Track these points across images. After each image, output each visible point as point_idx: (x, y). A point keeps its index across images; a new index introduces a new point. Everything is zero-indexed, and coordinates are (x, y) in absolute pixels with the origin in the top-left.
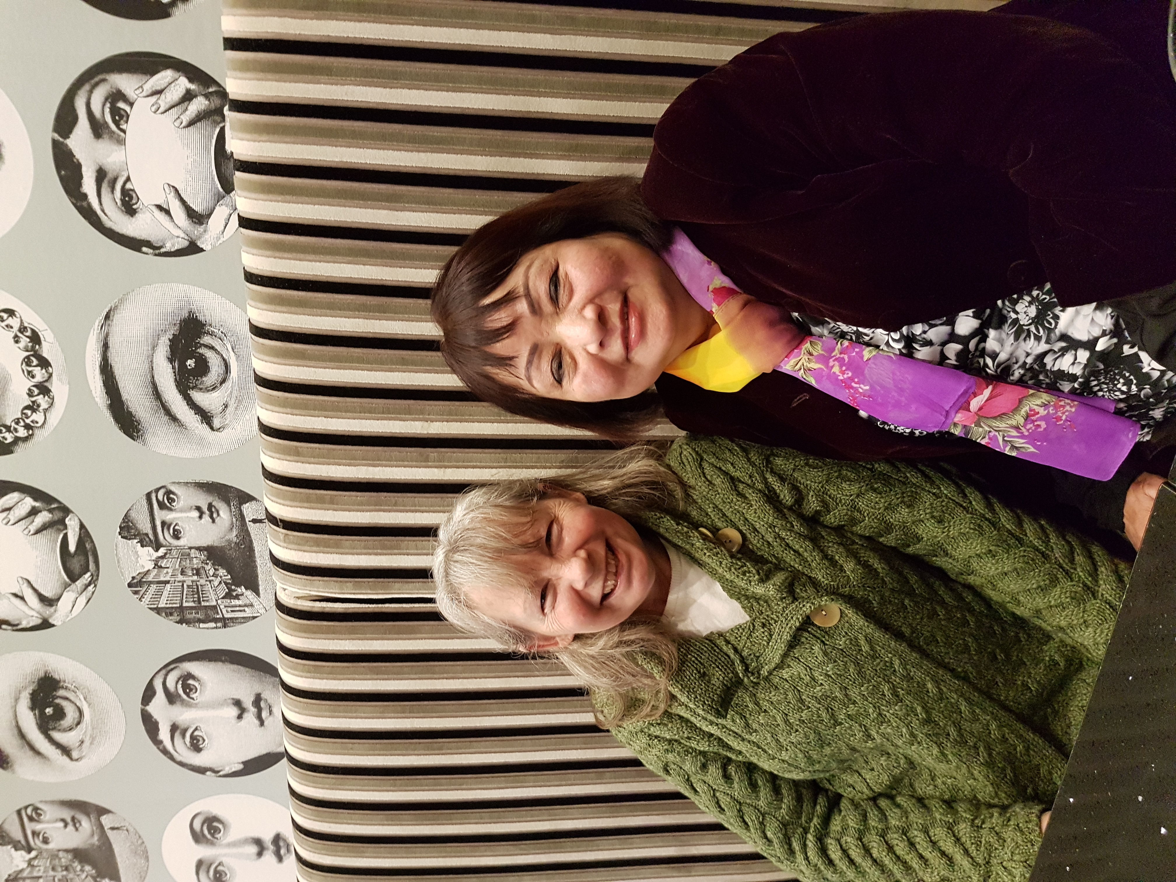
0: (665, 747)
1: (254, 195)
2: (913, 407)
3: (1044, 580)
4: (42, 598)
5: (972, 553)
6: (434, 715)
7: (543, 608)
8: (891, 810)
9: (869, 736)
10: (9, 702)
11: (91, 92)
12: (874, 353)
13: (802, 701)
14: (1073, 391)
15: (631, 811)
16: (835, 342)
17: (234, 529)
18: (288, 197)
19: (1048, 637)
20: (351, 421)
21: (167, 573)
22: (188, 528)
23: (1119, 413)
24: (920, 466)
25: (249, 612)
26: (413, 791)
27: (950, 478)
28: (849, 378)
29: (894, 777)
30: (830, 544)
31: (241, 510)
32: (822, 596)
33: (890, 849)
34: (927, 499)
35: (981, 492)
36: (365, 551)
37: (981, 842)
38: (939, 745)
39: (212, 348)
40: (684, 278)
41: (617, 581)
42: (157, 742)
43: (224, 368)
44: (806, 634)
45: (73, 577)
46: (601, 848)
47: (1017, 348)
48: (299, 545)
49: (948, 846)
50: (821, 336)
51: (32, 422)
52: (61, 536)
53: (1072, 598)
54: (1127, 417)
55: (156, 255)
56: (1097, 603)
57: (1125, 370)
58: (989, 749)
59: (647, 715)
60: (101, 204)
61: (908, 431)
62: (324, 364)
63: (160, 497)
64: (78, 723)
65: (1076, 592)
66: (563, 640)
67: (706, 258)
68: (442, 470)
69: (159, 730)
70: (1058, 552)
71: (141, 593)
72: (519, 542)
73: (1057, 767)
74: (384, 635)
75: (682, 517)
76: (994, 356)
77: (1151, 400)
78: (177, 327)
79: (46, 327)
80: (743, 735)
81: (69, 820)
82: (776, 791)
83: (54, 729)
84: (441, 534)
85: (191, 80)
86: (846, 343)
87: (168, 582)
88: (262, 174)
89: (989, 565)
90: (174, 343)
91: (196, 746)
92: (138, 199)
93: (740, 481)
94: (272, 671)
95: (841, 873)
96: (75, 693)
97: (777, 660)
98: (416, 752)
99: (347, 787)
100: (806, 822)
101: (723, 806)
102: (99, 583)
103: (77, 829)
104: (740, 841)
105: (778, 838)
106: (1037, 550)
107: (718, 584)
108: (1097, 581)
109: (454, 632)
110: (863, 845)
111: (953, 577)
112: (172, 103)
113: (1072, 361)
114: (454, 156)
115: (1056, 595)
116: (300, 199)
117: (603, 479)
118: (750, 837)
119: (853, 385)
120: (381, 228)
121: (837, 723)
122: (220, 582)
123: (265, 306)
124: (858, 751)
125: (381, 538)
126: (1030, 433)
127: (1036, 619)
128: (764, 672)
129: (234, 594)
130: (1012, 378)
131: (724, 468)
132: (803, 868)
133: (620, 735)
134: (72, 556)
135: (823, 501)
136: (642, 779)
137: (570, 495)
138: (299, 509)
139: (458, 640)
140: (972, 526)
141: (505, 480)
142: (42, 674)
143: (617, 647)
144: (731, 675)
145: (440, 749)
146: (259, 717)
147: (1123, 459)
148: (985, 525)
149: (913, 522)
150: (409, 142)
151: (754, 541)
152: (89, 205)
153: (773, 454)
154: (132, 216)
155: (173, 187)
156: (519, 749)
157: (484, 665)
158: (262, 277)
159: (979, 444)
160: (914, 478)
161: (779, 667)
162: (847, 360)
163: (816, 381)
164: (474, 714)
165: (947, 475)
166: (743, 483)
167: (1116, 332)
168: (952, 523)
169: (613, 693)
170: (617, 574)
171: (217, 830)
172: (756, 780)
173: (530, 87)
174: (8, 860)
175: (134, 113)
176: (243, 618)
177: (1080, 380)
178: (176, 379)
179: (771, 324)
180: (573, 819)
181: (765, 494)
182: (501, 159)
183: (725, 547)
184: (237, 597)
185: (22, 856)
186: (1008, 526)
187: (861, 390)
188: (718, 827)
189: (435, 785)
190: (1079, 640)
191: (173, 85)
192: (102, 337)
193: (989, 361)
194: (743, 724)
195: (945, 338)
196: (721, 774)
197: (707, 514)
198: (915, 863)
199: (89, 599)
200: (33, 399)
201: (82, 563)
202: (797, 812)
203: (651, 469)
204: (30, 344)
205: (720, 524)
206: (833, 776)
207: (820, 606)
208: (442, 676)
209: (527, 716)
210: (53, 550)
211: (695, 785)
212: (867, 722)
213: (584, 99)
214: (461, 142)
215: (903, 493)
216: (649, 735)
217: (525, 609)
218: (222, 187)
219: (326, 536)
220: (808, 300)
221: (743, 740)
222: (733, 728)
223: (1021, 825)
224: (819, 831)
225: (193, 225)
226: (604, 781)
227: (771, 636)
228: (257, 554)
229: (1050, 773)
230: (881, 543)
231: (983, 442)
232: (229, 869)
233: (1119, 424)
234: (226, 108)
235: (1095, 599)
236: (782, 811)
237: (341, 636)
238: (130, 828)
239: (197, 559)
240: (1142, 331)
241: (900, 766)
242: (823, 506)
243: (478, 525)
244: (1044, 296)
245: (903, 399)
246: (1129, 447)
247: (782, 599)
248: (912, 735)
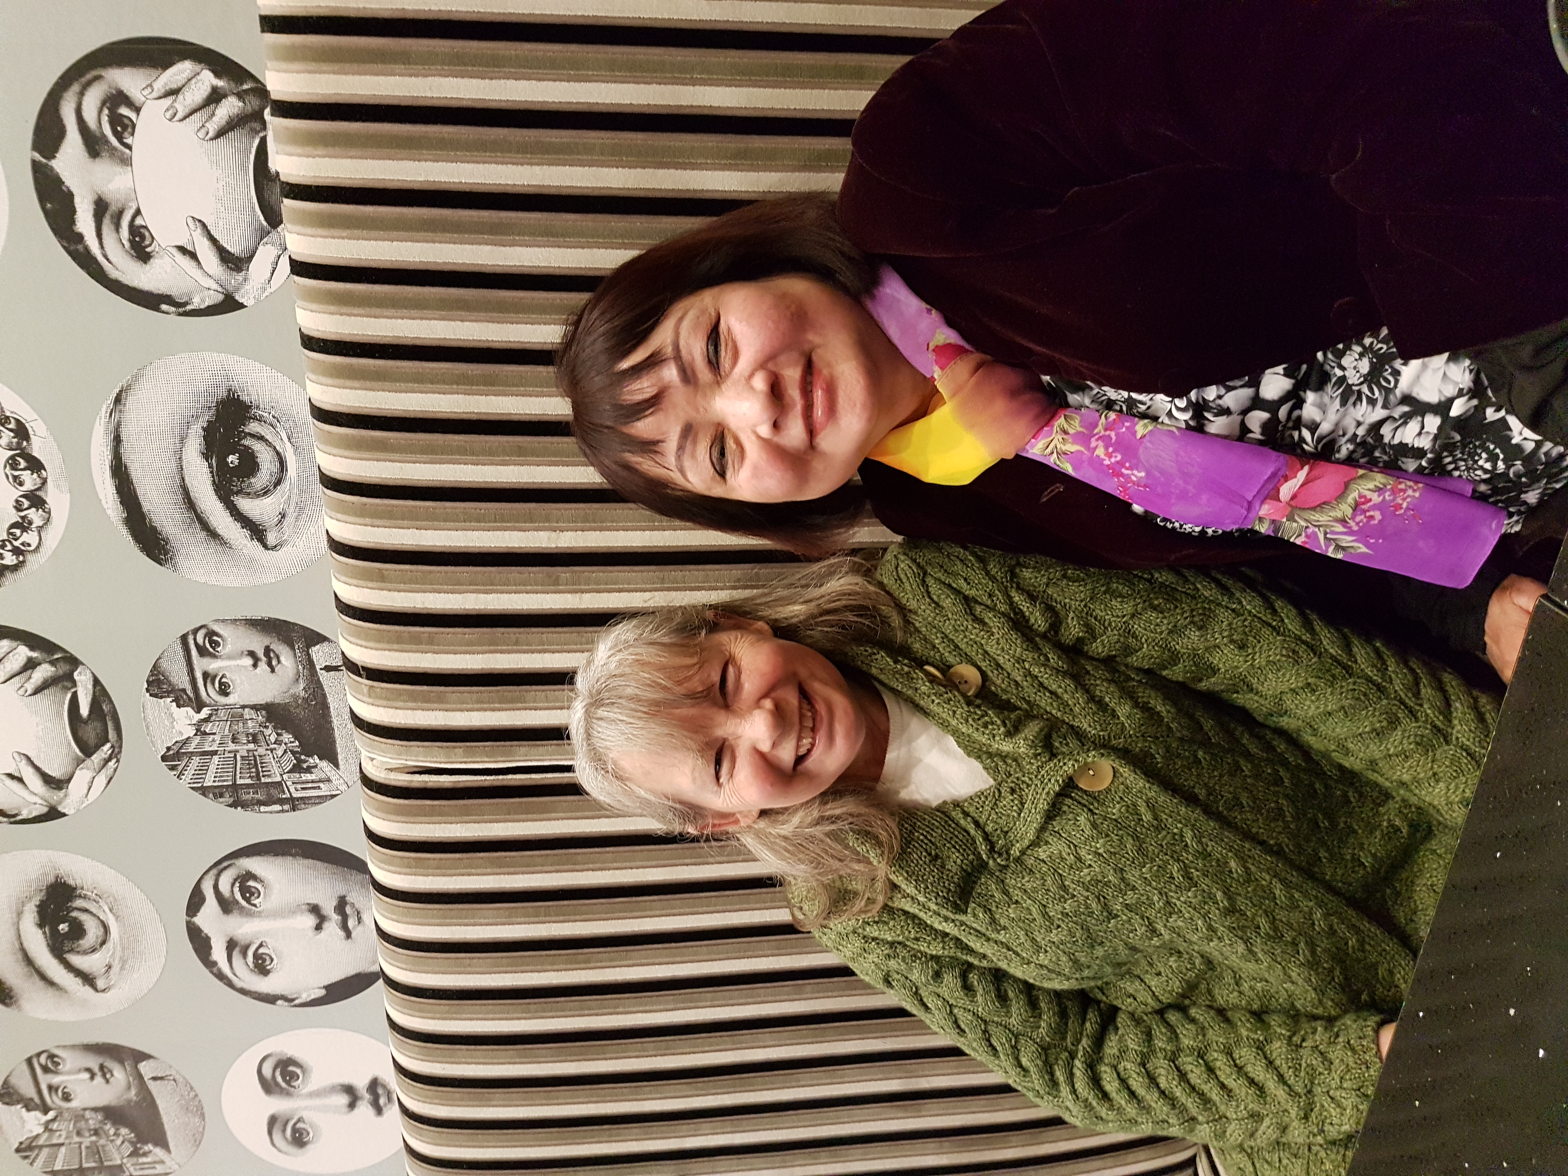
0: (886, 952)
1: (309, 231)
2: (1204, 498)
3: (1380, 722)
4: (48, 780)
5: (1285, 687)
6: (578, 917)
7: (718, 777)
8: (1183, 1025)
9: (1154, 931)
10: (8, 917)
11: (82, 94)
12: (1150, 428)
13: (1064, 888)
14: (1420, 470)
15: (842, 1034)
16: (1097, 414)
17: (301, 681)
18: (356, 232)
19: (1387, 796)
20: (453, 532)
21: (214, 740)
22: (238, 681)
23: (1481, 498)
24: (1214, 573)
25: (325, 790)
26: (553, 1017)
27: (1254, 590)
28: (1118, 462)
29: (1187, 982)
30: (1098, 682)
31: (308, 655)
32: (1088, 750)
33: (1183, 1076)
34: (1225, 616)
35: (1296, 606)
36: (479, 706)
37: (1300, 1065)
38: (1246, 941)
39: (261, 438)
40: (894, 332)
41: (814, 739)
42: (210, 964)
43: (278, 464)
44: (1068, 801)
45: (87, 750)
46: (802, 1083)
47: (1344, 416)
48: (389, 700)
49: (1258, 1071)
50: (1079, 407)
51: (23, 544)
52: (69, 696)
53: (1418, 744)
54: (1492, 503)
55: (180, 314)
56: (1451, 750)
57: (1488, 440)
58: (1312, 945)
59: (861, 912)
60: (102, 247)
61: (1197, 529)
62: (413, 457)
63: (200, 640)
64: (103, 943)
65: (1422, 736)
66: (746, 816)
67: (924, 305)
68: (578, 595)
69: (211, 948)
70: (1398, 685)
71: (180, 768)
72: (683, 691)
73: (1400, 965)
74: (509, 816)
75: (900, 652)
76: (1313, 427)
77: (1524, 479)
78: (213, 411)
79: (36, 417)
80: (988, 933)
81: (96, 1069)
82: (1033, 1004)
83: (71, 951)
84: (579, 679)
85: (217, 75)
86: (1112, 416)
87: (215, 753)
88: (319, 201)
89: (1308, 703)
90: (209, 433)
91: (262, 967)
92: (153, 238)
93: (976, 602)
94: (360, 866)
95: (1118, 1109)
96: (97, 902)
97: (1031, 835)
98: (555, 967)
99: (464, 1016)
100: (1073, 1044)
101: (963, 1026)
102: (123, 756)
103: (107, 1081)
104: (983, 1069)
105: (1037, 1066)
106: (1369, 680)
107: (951, 738)
108: (1450, 721)
109: (599, 810)
110: (1148, 1072)
111: (1260, 719)
112: (193, 106)
113: (1417, 430)
114: (581, 169)
115: (1396, 740)
116: (374, 233)
117: (794, 603)
118: (999, 1066)
119: (1123, 470)
120: (483, 270)
121: (1112, 916)
122: (285, 752)
123: (330, 381)
124: (1141, 951)
125: (499, 688)
126: (1361, 528)
127: (1370, 772)
128: (1015, 852)
129: (305, 766)
130: (1337, 456)
131: (954, 585)
132: (1070, 1104)
133: (825, 938)
134: (85, 722)
135: (1087, 625)
136: (854, 992)
137: (750, 625)
138: (387, 653)
139: (606, 820)
140: (1284, 652)
141: (662, 607)
142: (51, 879)
143: (817, 824)
144: (971, 857)
145: (588, 961)
146: (345, 927)
147: (1484, 559)
148: (1302, 649)
149: (1207, 649)
150: (518, 152)
151: (998, 680)
152: (87, 250)
153: (1019, 564)
154: (145, 263)
155: (200, 221)
156: (691, 958)
157: (641, 851)
158: (325, 341)
159: (1294, 544)
160: (1208, 591)
161: (1034, 844)
162: (1114, 438)
163: (1074, 469)
164: (631, 915)
165: (1250, 584)
166: (980, 604)
167: (1476, 391)
168: (1257, 649)
169: (815, 884)
170: (813, 730)
171: (294, 1076)
172: (1006, 991)
173: (680, 72)
174: (18, 1124)
175: (142, 122)
176: (318, 797)
177: (1429, 456)
178: (214, 481)
179: (1013, 393)
180: (765, 1047)
181: (1010, 618)
182: (642, 171)
183: (958, 690)
184: (309, 770)
185: (39, 1119)
186: (1331, 651)
187: (1134, 478)
188: (955, 1052)
189: (582, 1009)
190: (1427, 799)
191: (194, 81)
192: (111, 427)
193: (1306, 434)
194: (987, 919)
195: (1247, 403)
196: (959, 984)
197: (934, 647)
198: (1215, 1095)
199: (111, 778)
200: (22, 514)
201: (98, 731)
202: (1060, 1031)
203: (857, 588)
204: (15, 440)
205: (951, 659)
206: (1107, 983)
207: (1086, 764)
208: (586, 866)
209: (701, 916)
210: (59, 714)
211: (925, 1000)
212: (1151, 913)
213: (754, 86)
214: (588, 149)
215: (1192, 611)
216: (864, 937)
217: (694, 779)
218: (266, 219)
219: (425, 688)
220: (1064, 358)
221: (988, 940)
222: (974, 925)
223: (1352, 1042)
224: (1090, 1056)
225: (229, 271)
226: (805, 996)
227: (1023, 804)
228: (333, 712)
229: (1391, 973)
230: (1164, 678)
231: (1299, 542)
232: (311, 1127)
233: (1480, 511)
234: (267, 112)
235: (1447, 743)
236: (1041, 1030)
237: (450, 819)
238: (177, 1077)
239: (253, 721)
240: (1510, 390)
241: (1195, 968)
242: (1087, 632)
243: (628, 670)
244: (1380, 346)
245: (1190, 488)
246: (1494, 541)
247: (1036, 756)
248: (1210, 928)
